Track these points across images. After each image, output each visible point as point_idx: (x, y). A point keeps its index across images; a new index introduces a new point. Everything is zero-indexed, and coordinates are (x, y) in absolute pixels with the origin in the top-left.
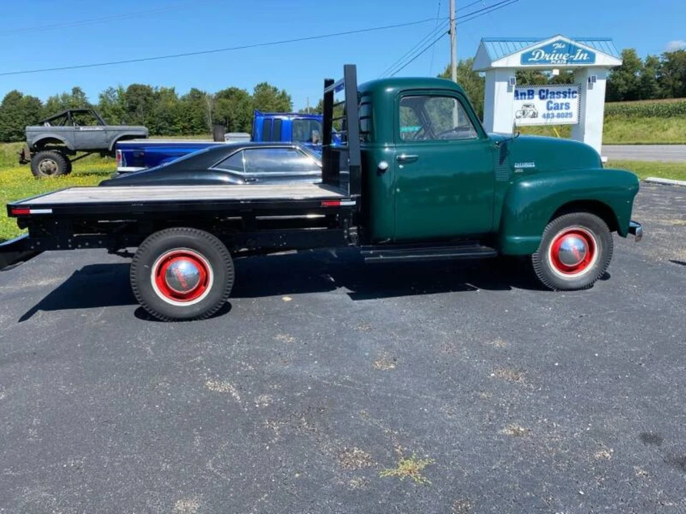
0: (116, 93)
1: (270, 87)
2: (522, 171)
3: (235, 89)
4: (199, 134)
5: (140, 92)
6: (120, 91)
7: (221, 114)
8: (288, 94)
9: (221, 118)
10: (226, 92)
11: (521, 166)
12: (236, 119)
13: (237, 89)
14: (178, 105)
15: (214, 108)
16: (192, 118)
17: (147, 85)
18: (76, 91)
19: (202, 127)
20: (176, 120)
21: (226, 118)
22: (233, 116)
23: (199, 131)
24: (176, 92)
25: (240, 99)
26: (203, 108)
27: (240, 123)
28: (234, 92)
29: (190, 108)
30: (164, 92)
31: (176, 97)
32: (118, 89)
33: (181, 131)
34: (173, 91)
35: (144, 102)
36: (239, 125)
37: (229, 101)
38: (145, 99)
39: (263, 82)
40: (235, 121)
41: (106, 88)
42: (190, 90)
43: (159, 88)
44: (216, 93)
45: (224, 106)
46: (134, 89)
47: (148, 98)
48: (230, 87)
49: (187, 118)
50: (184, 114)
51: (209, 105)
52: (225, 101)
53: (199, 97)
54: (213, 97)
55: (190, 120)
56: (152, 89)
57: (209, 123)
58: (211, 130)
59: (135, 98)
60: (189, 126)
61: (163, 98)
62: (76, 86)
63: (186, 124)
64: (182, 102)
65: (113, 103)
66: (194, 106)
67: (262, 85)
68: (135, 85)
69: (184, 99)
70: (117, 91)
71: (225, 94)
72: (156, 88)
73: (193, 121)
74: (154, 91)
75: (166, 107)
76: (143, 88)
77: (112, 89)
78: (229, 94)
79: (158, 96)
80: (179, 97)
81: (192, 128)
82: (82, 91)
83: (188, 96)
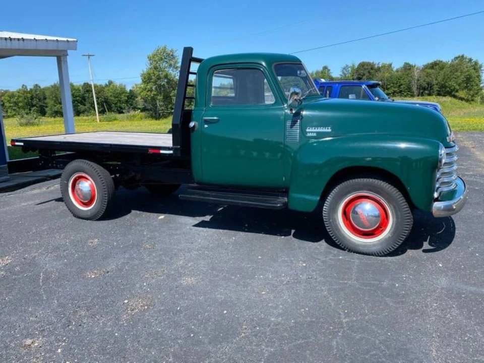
0: (350, 69)
1: (466, 58)
2: (315, 135)
3: (439, 61)
4: (405, 96)
5: (366, 67)
6: (353, 68)
7: (424, 81)
8: (480, 63)
9: (425, 85)
10: (432, 64)
11: (315, 130)
12: (437, 84)
13: (442, 61)
14: (392, 76)
15: (420, 77)
16: (402, 85)
17: (372, 62)
18: (325, 68)
19: (409, 91)
20: (389, 87)
21: (428, 84)
22: (435, 82)
23: (405, 94)
24: (393, 66)
25: (443, 68)
26: (411, 77)
27: (439, 88)
28: (438, 64)
29: (401, 77)
30: (384, 66)
31: (392, 70)
32: (352, 65)
33: (392, 94)
34: (390, 65)
35: (368, 74)
36: (438, 89)
37: (433, 70)
38: (369, 72)
39: (461, 54)
40: (436, 86)
41: (344, 65)
42: (404, 64)
43: (381, 64)
44: (423, 65)
45: (428, 75)
46: (362, 65)
47: (371, 71)
48: (435, 60)
49: (398, 84)
50: (395, 82)
51: (416, 74)
52: (430, 71)
53: (410, 69)
54: (421, 69)
55: (400, 86)
56: (375, 65)
57: (414, 89)
58: (415, 94)
59: (362, 72)
60: (398, 91)
61: (382, 71)
62: (325, 65)
63: (396, 89)
64: (396, 73)
65: (347, 75)
66: (404, 76)
67: (459, 57)
68: (363, 63)
69: (397, 71)
70: (351, 67)
71: (431, 66)
72: (378, 64)
73: (402, 87)
74: (376, 66)
75: (383, 77)
76: (368, 64)
77: (347, 66)
78: (433, 65)
79: (379, 69)
80: (395, 69)
81: (401, 92)
82: (329, 68)
83: (401, 68)
